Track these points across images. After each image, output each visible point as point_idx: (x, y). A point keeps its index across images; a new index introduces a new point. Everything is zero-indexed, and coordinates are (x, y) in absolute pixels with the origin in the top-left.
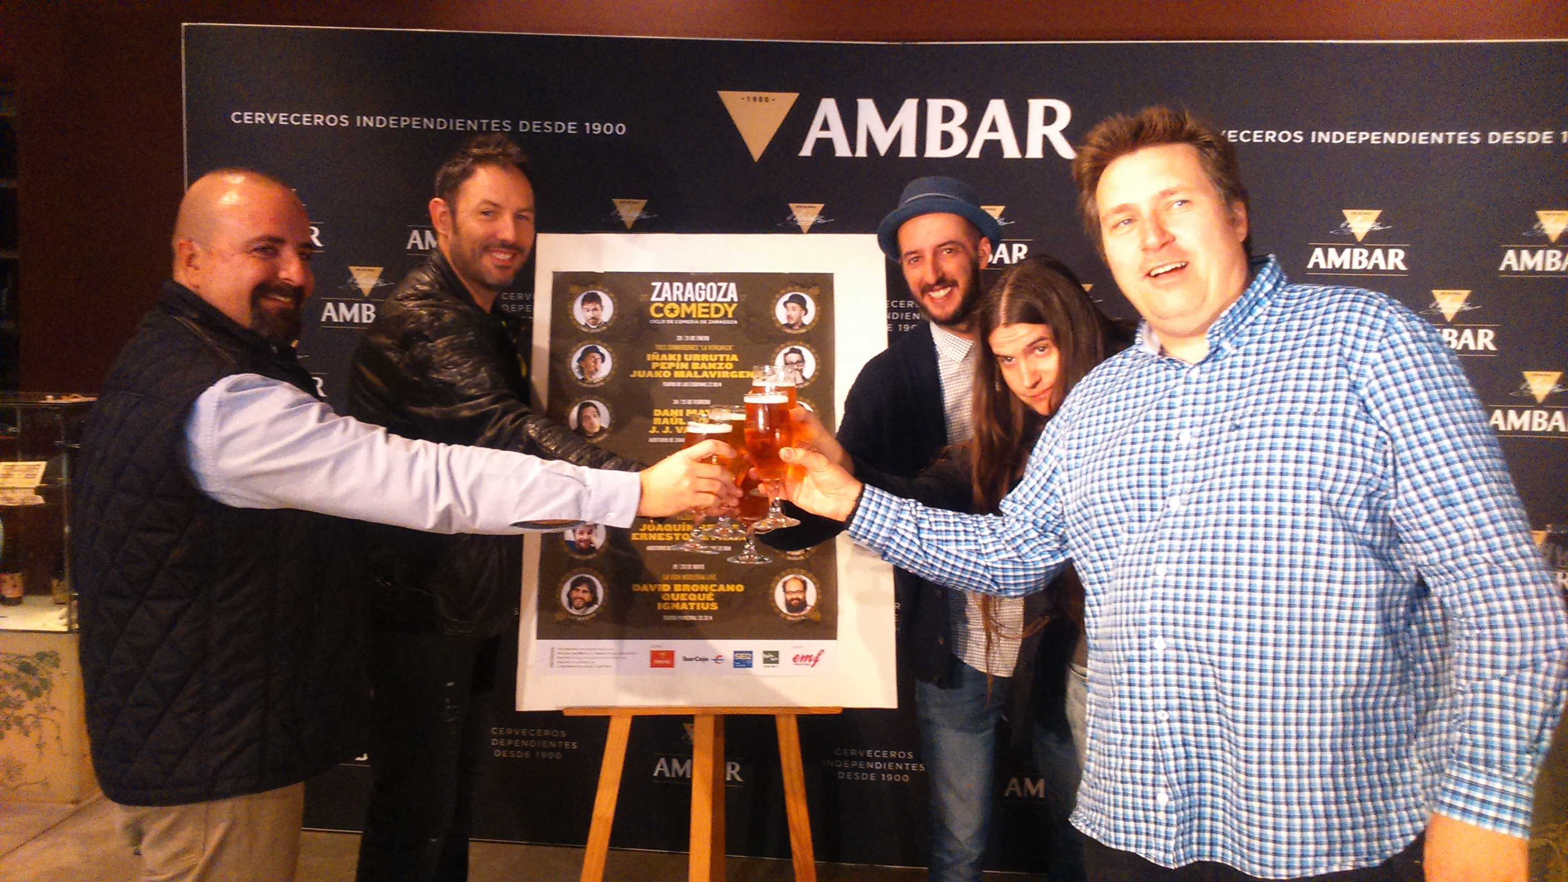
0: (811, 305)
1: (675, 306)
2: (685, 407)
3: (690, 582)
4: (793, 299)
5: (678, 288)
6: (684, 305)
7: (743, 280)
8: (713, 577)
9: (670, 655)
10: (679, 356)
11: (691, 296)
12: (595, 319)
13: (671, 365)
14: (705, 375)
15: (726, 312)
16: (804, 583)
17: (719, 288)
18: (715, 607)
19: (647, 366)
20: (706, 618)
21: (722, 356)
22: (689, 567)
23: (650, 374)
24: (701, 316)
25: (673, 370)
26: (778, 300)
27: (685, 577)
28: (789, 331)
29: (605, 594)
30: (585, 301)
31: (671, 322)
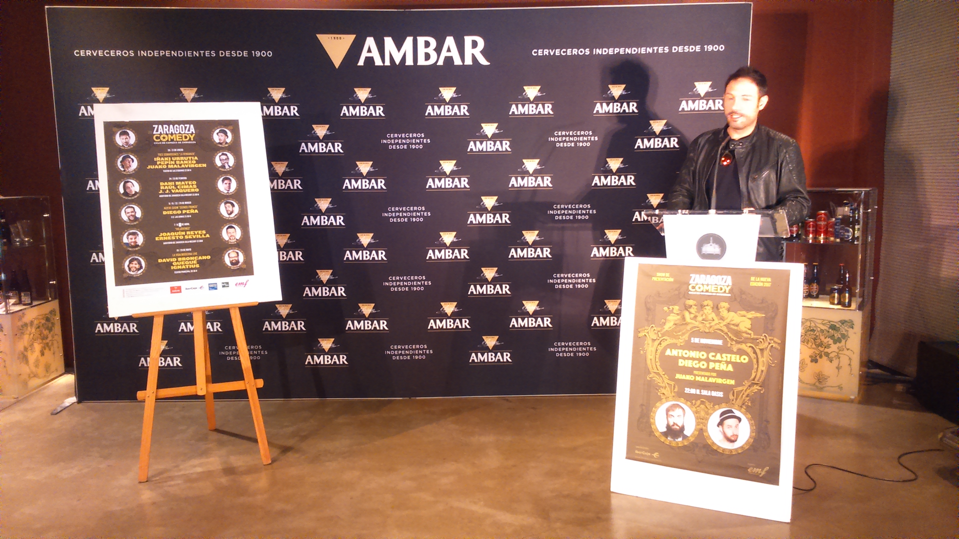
0: (229, 134)
1: (166, 136)
2: (175, 181)
3: (186, 257)
4: (220, 132)
5: (166, 128)
6: (169, 135)
7: (197, 124)
8: (196, 254)
9: (179, 288)
10: (170, 158)
11: (173, 131)
12: (127, 143)
13: (166, 163)
14: (183, 166)
15: (190, 138)
16: (237, 253)
17: (186, 127)
18: (198, 266)
19: (155, 163)
20: (194, 271)
21: (190, 158)
22: (184, 250)
23: (156, 167)
24: (178, 140)
25: (167, 165)
26: (214, 132)
27: (183, 254)
28: (220, 146)
29: (146, 265)
30: (121, 134)
31: (164, 143)
